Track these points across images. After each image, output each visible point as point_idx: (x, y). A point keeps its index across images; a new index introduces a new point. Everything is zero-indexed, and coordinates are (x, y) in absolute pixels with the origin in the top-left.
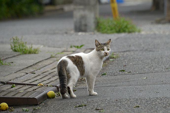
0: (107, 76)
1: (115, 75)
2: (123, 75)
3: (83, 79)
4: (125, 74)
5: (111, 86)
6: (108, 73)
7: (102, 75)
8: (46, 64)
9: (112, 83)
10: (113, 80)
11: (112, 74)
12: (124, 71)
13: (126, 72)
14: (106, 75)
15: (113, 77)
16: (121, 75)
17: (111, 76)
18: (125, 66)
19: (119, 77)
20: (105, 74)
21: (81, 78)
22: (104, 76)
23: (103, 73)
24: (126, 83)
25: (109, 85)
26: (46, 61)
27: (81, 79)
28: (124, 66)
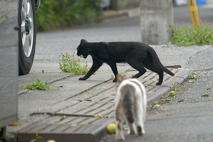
0: (185, 103)
1: (195, 102)
2: (207, 101)
3: (154, 108)
4: (209, 100)
5: (190, 116)
6: (187, 99)
7: (179, 102)
8: (105, 88)
9: (191, 113)
10: (193, 108)
11: (191, 100)
12: (207, 96)
13: (211, 98)
14: (184, 101)
15: (193, 105)
16: (204, 102)
17: (190, 102)
18: (209, 90)
19: (201, 104)
20: (182, 101)
21: (152, 106)
22: (181, 102)
23: (180, 100)
24: (211, 112)
25: (188, 115)
26: (106, 84)
27: (151, 108)
28: (207, 89)
